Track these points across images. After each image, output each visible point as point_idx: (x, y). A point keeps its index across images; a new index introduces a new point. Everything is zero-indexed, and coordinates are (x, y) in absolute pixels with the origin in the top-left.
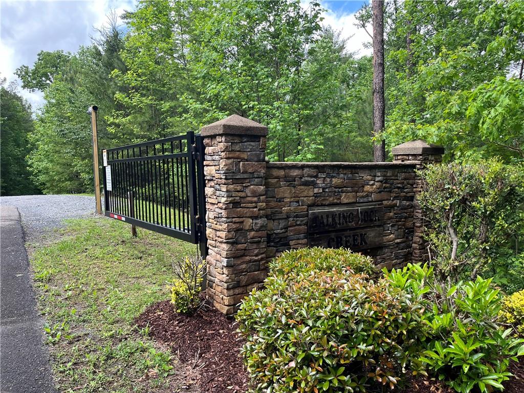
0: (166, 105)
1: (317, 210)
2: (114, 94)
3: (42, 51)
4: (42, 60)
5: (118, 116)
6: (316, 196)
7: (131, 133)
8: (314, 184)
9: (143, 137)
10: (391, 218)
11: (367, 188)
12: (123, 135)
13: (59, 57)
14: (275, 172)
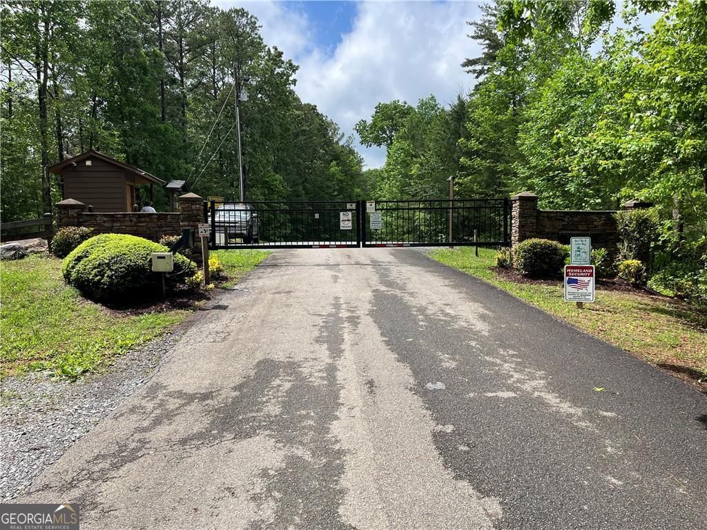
0: (500, 167)
1: (564, 232)
2: (459, 158)
3: (380, 104)
4: (379, 112)
5: (461, 176)
6: (563, 225)
7: (472, 191)
8: (563, 220)
9: (481, 193)
10: (612, 240)
11: (595, 223)
12: (465, 192)
13: (395, 108)
14: (542, 214)
